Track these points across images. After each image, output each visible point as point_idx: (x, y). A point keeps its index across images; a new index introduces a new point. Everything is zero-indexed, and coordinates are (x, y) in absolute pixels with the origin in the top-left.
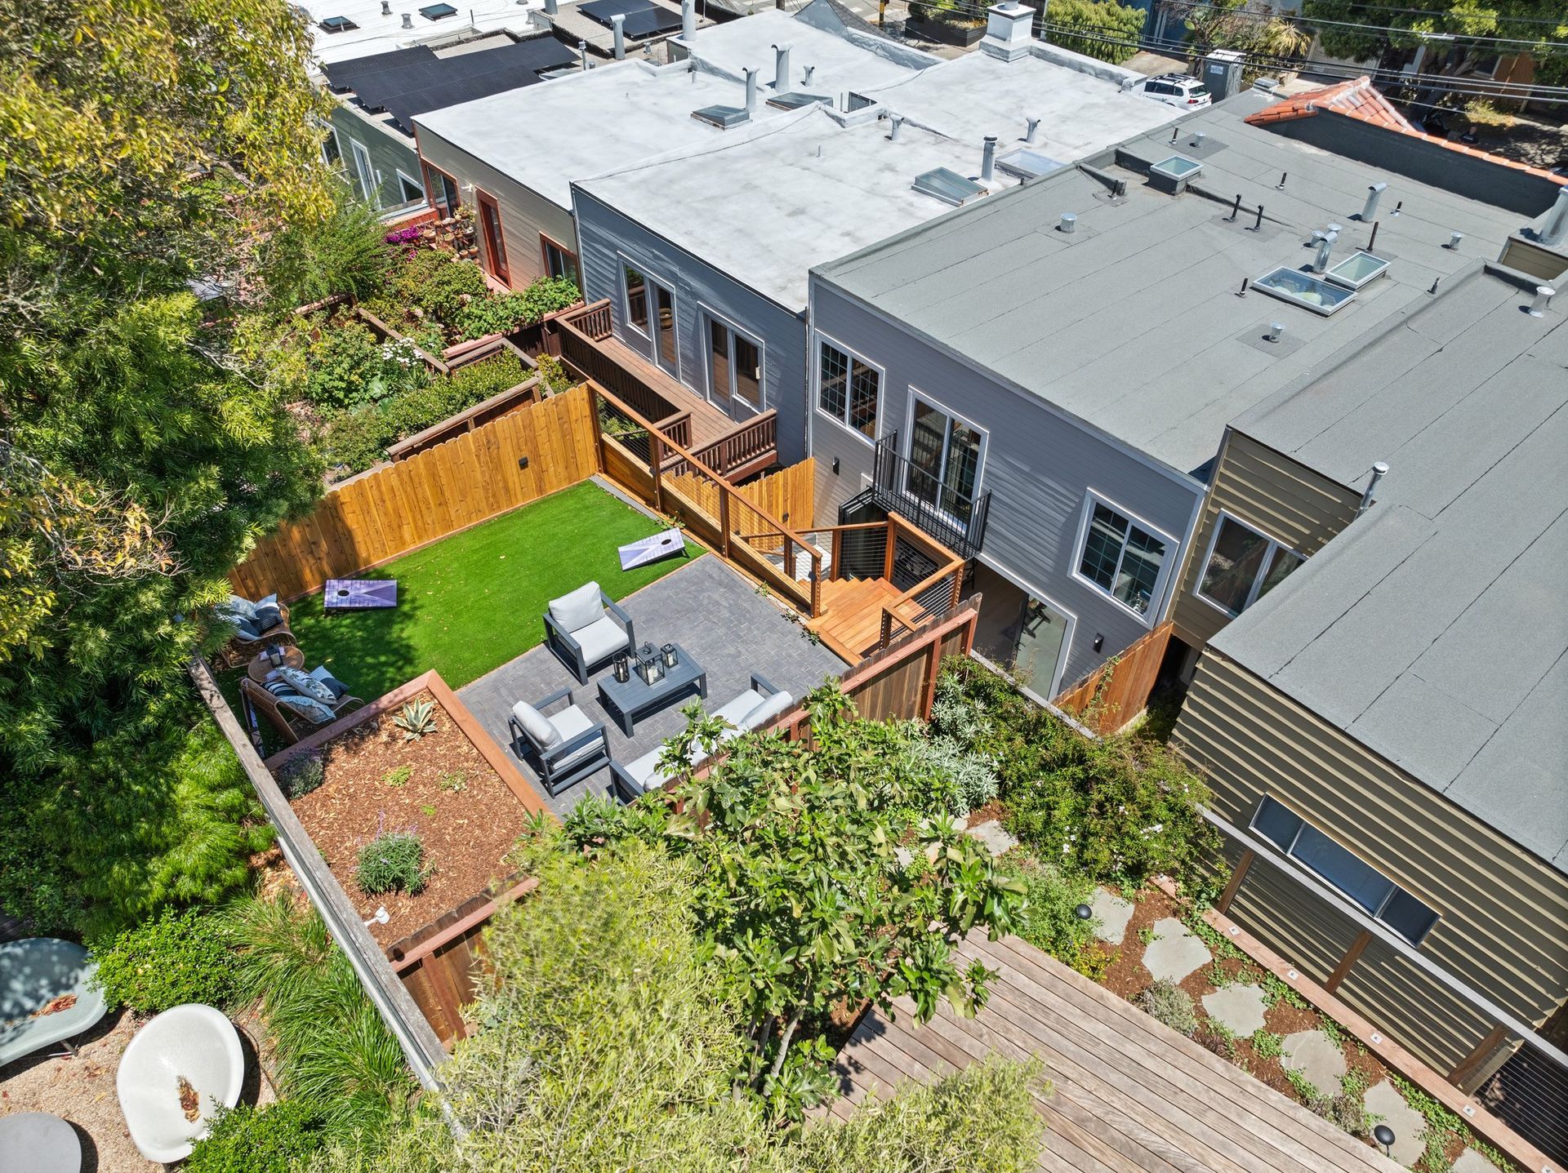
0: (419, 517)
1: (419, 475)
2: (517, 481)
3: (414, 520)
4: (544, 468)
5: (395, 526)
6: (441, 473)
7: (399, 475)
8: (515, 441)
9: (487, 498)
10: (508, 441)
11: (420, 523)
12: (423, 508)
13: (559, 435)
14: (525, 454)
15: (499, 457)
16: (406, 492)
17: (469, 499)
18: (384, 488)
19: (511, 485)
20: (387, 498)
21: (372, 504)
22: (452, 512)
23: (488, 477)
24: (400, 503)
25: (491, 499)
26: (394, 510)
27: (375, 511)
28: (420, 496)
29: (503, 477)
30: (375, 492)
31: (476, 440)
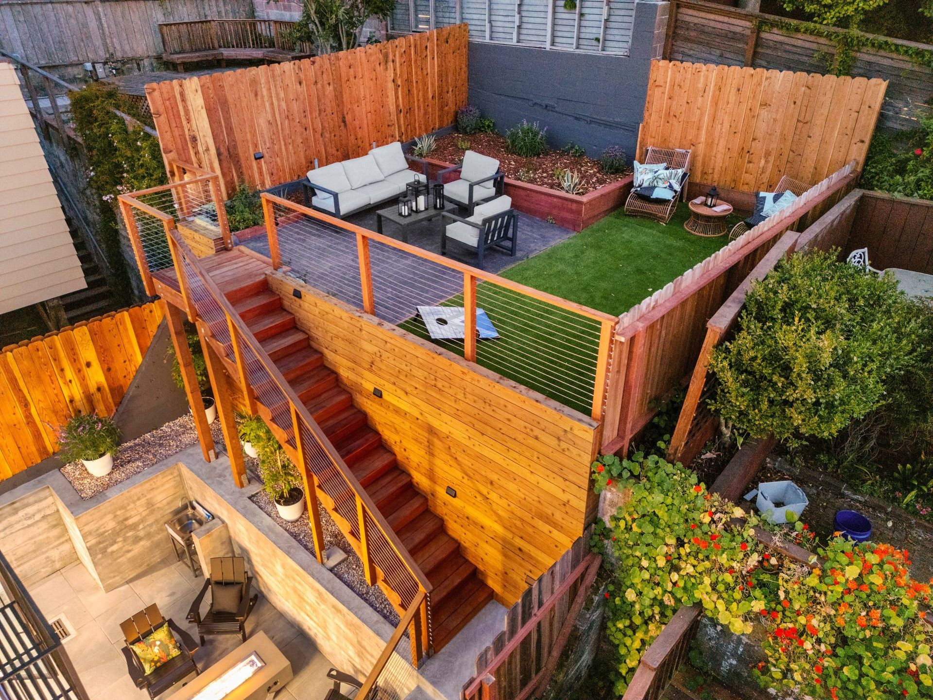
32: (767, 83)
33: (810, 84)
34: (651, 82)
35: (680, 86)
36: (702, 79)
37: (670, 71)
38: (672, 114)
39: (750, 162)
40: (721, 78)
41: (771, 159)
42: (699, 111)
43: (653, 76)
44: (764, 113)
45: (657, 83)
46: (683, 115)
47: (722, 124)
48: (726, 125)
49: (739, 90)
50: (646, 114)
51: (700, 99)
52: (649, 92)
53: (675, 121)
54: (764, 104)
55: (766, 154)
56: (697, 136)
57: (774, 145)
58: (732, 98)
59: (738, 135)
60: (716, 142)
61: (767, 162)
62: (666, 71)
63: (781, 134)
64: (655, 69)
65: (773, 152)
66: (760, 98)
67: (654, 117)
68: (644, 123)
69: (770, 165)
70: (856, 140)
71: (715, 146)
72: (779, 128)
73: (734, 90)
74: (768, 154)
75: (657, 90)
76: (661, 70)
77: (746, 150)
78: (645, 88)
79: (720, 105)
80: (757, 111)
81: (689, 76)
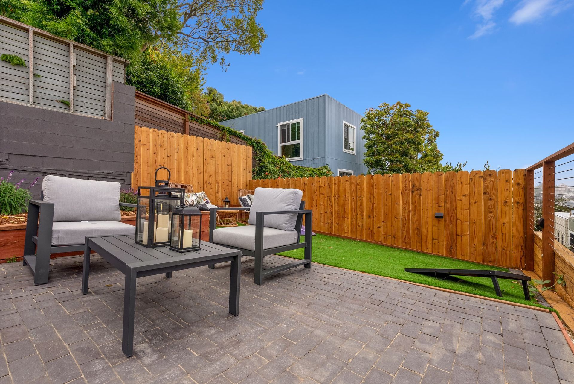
0: (354, 217)
1: (361, 188)
2: (430, 229)
3: (352, 218)
4: (459, 232)
5: (341, 216)
6: (375, 195)
7: (351, 183)
8: (435, 195)
9: (402, 231)
10: (430, 192)
11: (354, 222)
12: (359, 213)
13: (482, 209)
14: (443, 211)
15: (419, 203)
16: (351, 196)
17: (389, 224)
18: (341, 188)
19: (424, 231)
20: (341, 194)
21: (333, 195)
22: (376, 227)
23: (406, 214)
24: (347, 202)
25: (405, 234)
26: (343, 204)
27: (333, 199)
28: (359, 204)
29: (419, 220)
30: (336, 188)
31: (405, 181)
32: (211, 146)
33: (228, 147)
34: (136, 142)
35: (161, 146)
36: (175, 142)
37: (151, 136)
38: (157, 164)
39: (211, 188)
40: (187, 142)
41: (220, 185)
42: (177, 162)
43: (137, 137)
44: (212, 162)
45: (142, 142)
46: (166, 165)
47: (192, 169)
48: (195, 169)
49: (198, 149)
50: (136, 165)
51: (176, 154)
52: (136, 149)
54: (212, 157)
55: (217, 183)
56: (179, 177)
57: (220, 178)
58: (195, 154)
59: (202, 175)
60: (191, 179)
61: (218, 187)
62: (148, 134)
63: (222, 171)
64: (138, 132)
65: (220, 182)
66: (209, 154)
67: (144, 167)
68: (135, 172)
69: (220, 189)
70: (248, 172)
71: (191, 182)
72: (220, 169)
73: (195, 149)
74: (218, 183)
75: (142, 147)
76: (144, 134)
77: (208, 182)
78: (132, 145)
79: (189, 158)
80: (209, 160)
81: (166, 139)
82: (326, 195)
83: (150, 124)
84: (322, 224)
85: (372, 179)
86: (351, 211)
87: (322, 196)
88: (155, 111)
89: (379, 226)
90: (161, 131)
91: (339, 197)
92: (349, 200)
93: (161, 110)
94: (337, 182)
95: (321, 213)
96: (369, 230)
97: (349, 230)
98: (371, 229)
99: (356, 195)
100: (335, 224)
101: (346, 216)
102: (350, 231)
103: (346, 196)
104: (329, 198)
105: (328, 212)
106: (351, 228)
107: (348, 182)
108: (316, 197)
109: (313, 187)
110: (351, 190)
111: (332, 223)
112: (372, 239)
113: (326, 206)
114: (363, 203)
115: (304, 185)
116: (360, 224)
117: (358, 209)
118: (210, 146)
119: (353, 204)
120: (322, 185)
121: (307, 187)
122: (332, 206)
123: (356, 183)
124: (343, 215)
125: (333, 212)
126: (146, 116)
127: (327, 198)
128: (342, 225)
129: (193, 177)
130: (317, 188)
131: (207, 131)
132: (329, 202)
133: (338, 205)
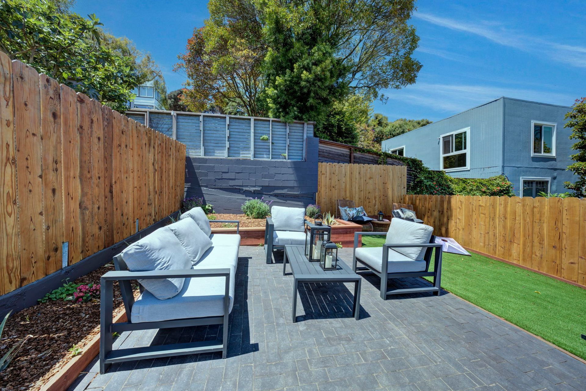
0: (529, 244)
1: (541, 214)
3: (524, 244)
6: (565, 222)
7: (524, 206)
11: (528, 250)
12: (536, 240)
16: (524, 220)
18: (509, 209)
20: (508, 216)
21: (497, 216)
22: (566, 262)
24: (517, 226)
26: (511, 228)
27: (497, 220)
28: (536, 230)
30: (502, 209)
33: (384, 169)
34: (319, 173)
35: (334, 173)
36: (343, 170)
37: (328, 168)
38: (332, 187)
39: (369, 202)
40: (351, 169)
41: (377, 199)
42: (344, 184)
43: (319, 169)
44: (371, 181)
45: (322, 173)
46: (337, 186)
47: (355, 188)
48: (357, 188)
49: (359, 173)
50: (319, 188)
51: (344, 178)
52: (319, 177)
53: (333, 189)
54: (370, 178)
56: (346, 194)
57: (377, 194)
58: (357, 176)
59: (362, 192)
60: (354, 196)
61: (376, 201)
62: (326, 167)
63: (378, 189)
64: (320, 166)
65: (377, 197)
66: (368, 176)
67: (323, 189)
68: (318, 192)
69: (377, 202)
70: (402, 188)
71: (354, 198)
72: (377, 187)
73: (357, 173)
74: (375, 198)
75: (323, 175)
76: (323, 167)
77: (367, 198)
78: (316, 175)
79: (353, 180)
80: (368, 181)
81: (337, 169)
82: (487, 215)
83: (328, 159)
84: (482, 244)
85: (559, 203)
86: (524, 236)
87: (482, 215)
88: (331, 150)
89: (572, 261)
90: (334, 164)
91: (506, 218)
92: (520, 224)
93: (335, 148)
94: (503, 203)
95: (481, 233)
96: (553, 264)
97: (519, 258)
98: (558, 262)
99: (532, 219)
100: (500, 248)
101: (515, 241)
102: (521, 259)
103: (517, 219)
104: (492, 218)
105: (490, 233)
106: (524, 256)
107: (520, 204)
108: (475, 217)
109: (471, 206)
110: (523, 213)
111: (496, 245)
112: (559, 274)
113: (488, 226)
114: (543, 229)
115: (460, 203)
116: (537, 254)
117: (535, 236)
118: (369, 170)
119: (527, 229)
120: (483, 205)
121: (463, 206)
122: (495, 228)
123: (532, 206)
124: (511, 239)
125: (497, 234)
126: (325, 154)
127: (488, 219)
128: (509, 250)
129: (356, 193)
130: (476, 207)
131: (368, 157)
132: (491, 223)
133: (505, 227)
